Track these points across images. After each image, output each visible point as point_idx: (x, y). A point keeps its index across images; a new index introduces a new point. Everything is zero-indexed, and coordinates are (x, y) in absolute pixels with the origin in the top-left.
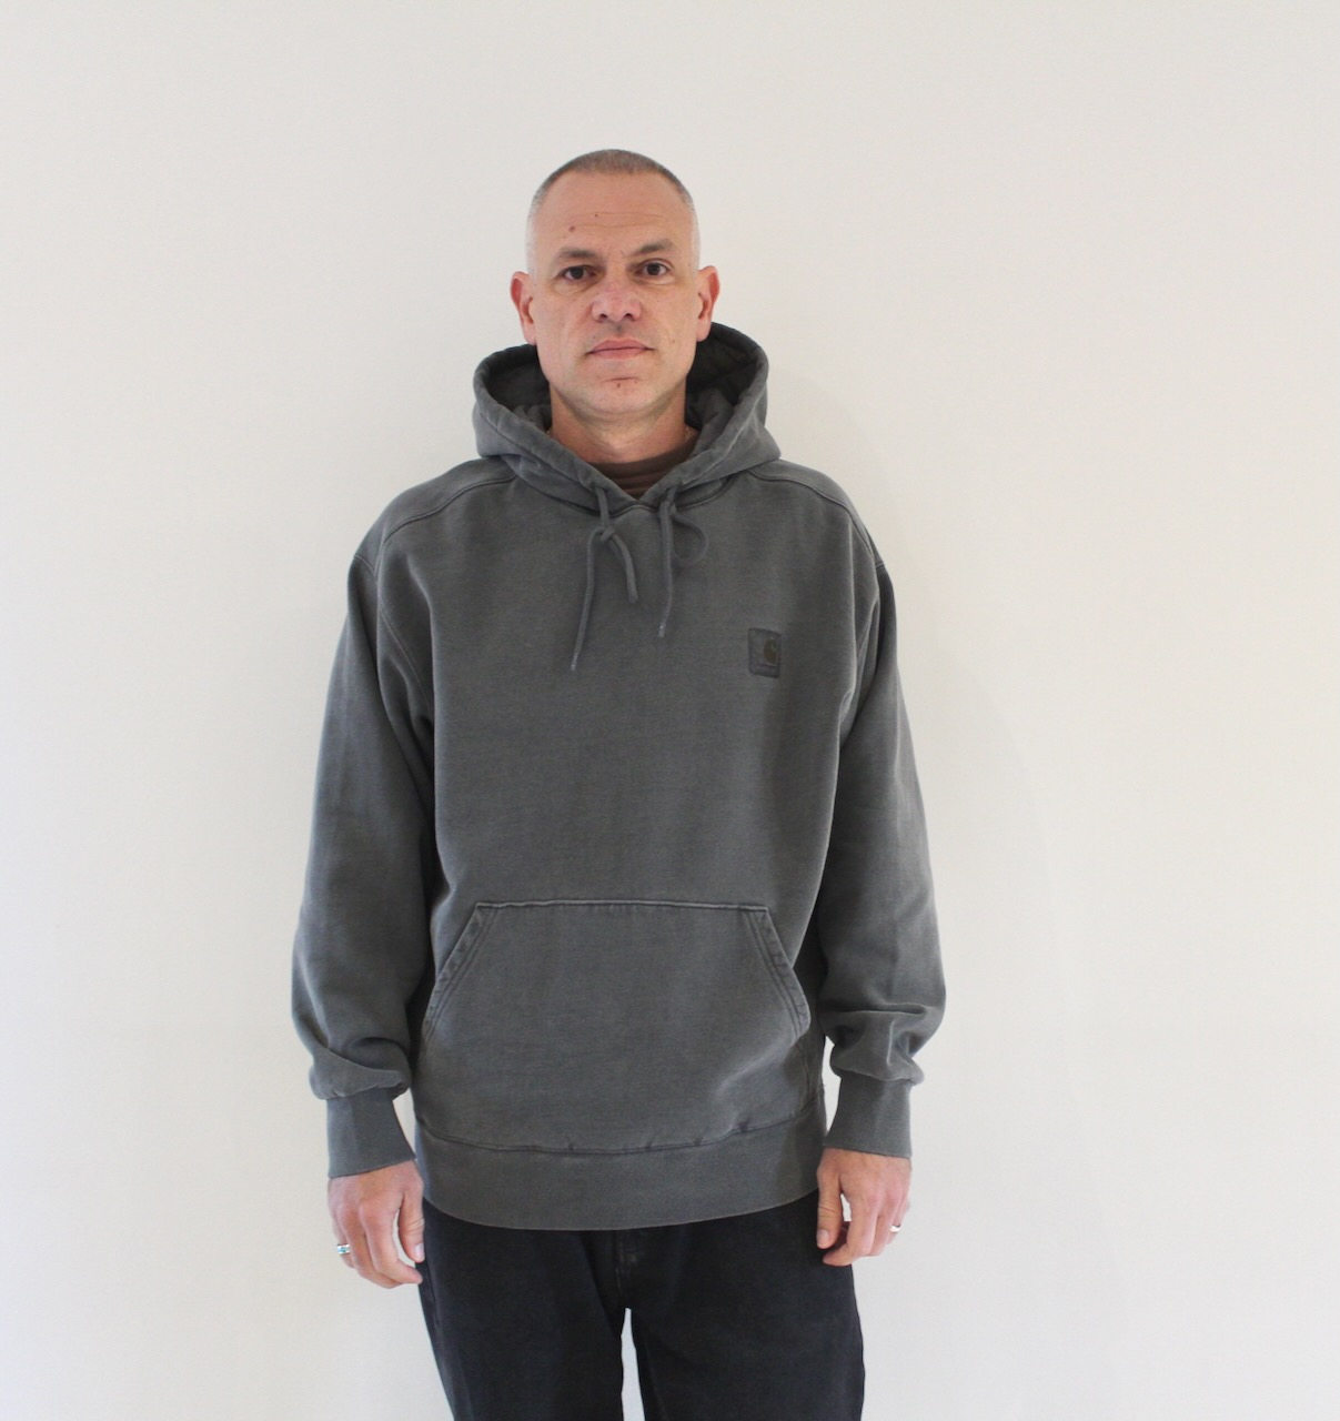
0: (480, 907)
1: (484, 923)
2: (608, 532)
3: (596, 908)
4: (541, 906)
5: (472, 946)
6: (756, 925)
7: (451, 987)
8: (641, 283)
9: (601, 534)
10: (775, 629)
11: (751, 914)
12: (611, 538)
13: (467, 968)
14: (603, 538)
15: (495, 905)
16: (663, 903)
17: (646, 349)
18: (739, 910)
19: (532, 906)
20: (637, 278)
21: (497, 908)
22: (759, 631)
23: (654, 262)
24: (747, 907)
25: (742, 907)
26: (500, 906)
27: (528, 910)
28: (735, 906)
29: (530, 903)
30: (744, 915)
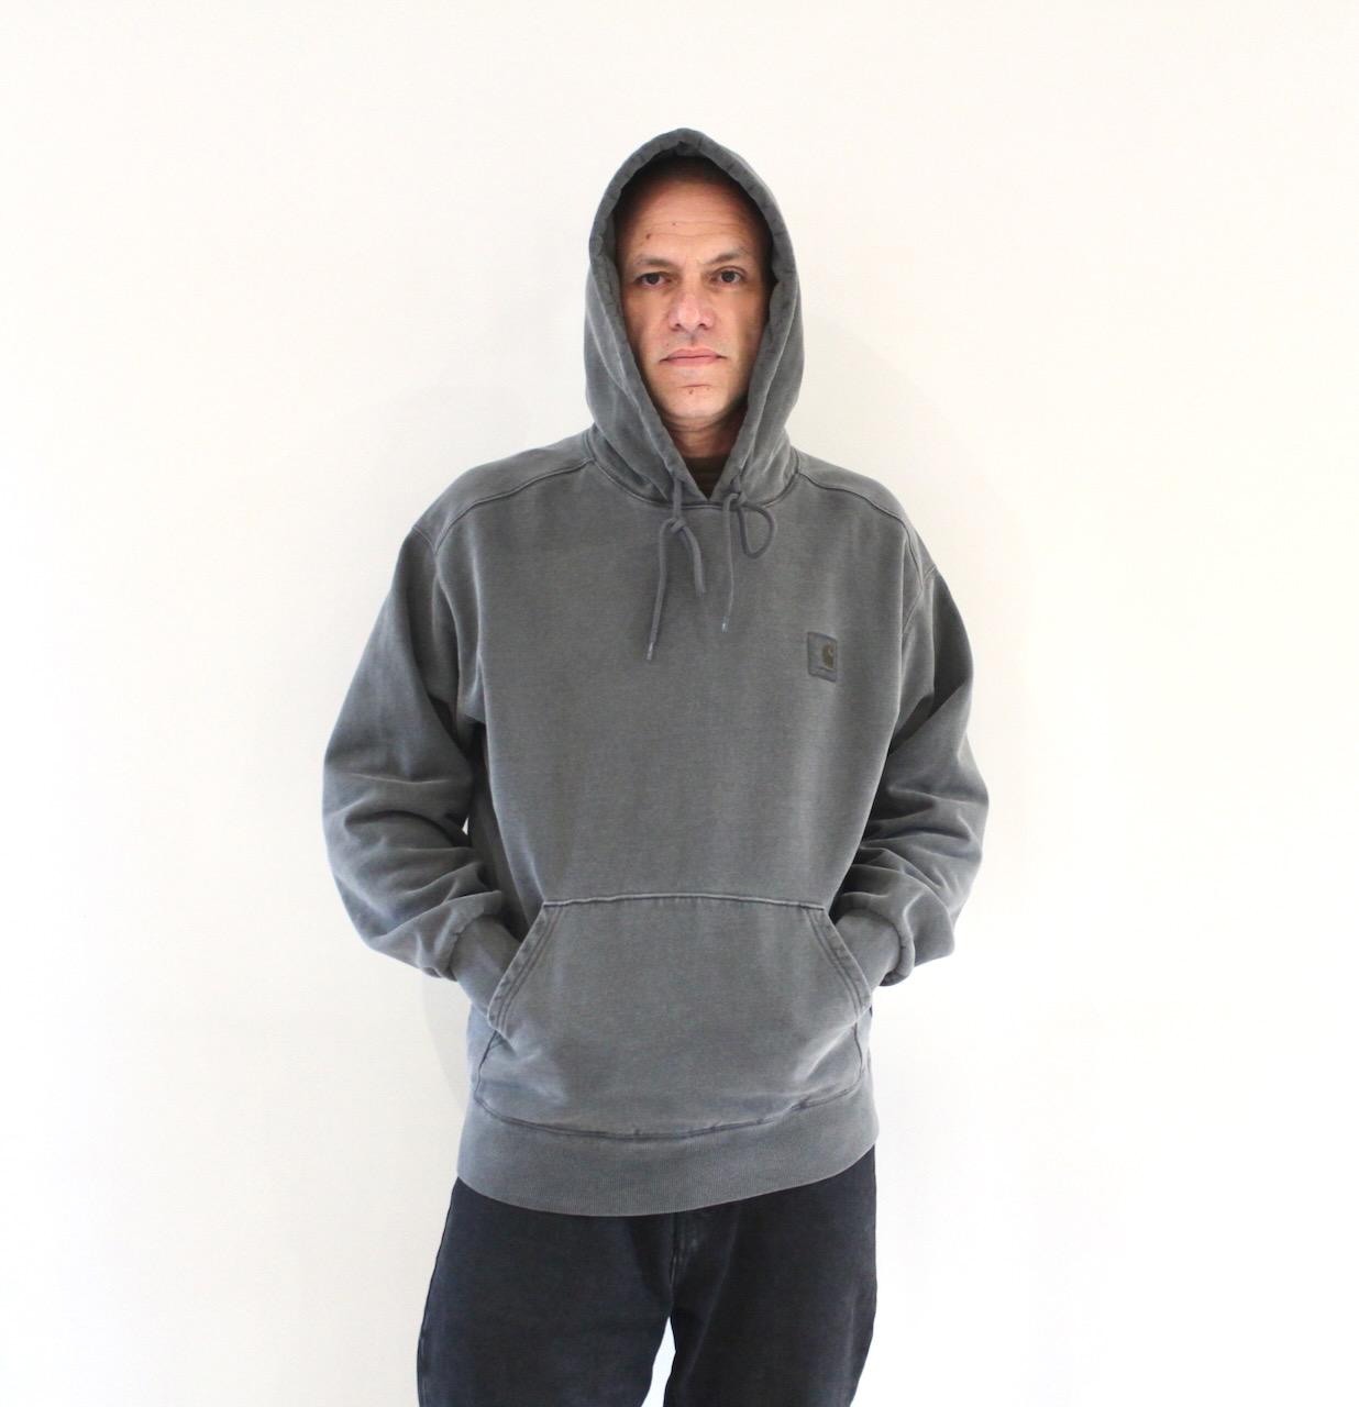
0: (546, 906)
1: (549, 922)
2: (679, 524)
3: (661, 902)
4: (607, 902)
5: (536, 947)
6: (816, 923)
7: (513, 990)
8: (717, 292)
9: (672, 525)
10: (832, 635)
11: (811, 912)
12: (681, 530)
13: (531, 969)
14: (674, 529)
15: (560, 903)
16: (727, 897)
17: (719, 357)
18: (799, 907)
19: (596, 902)
20: (712, 286)
21: (562, 906)
22: (817, 635)
23: (730, 270)
24: (807, 905)
25: (802, 904)
26: (565, 903)
27: (593, 905)
28: (797, 903)
29: (594, 899)
30: (805, 912)
